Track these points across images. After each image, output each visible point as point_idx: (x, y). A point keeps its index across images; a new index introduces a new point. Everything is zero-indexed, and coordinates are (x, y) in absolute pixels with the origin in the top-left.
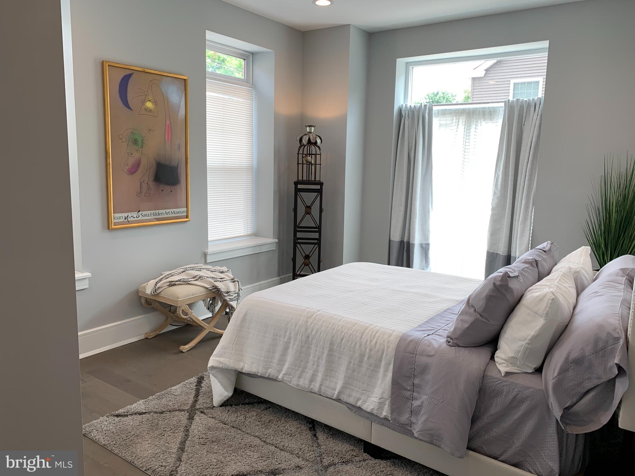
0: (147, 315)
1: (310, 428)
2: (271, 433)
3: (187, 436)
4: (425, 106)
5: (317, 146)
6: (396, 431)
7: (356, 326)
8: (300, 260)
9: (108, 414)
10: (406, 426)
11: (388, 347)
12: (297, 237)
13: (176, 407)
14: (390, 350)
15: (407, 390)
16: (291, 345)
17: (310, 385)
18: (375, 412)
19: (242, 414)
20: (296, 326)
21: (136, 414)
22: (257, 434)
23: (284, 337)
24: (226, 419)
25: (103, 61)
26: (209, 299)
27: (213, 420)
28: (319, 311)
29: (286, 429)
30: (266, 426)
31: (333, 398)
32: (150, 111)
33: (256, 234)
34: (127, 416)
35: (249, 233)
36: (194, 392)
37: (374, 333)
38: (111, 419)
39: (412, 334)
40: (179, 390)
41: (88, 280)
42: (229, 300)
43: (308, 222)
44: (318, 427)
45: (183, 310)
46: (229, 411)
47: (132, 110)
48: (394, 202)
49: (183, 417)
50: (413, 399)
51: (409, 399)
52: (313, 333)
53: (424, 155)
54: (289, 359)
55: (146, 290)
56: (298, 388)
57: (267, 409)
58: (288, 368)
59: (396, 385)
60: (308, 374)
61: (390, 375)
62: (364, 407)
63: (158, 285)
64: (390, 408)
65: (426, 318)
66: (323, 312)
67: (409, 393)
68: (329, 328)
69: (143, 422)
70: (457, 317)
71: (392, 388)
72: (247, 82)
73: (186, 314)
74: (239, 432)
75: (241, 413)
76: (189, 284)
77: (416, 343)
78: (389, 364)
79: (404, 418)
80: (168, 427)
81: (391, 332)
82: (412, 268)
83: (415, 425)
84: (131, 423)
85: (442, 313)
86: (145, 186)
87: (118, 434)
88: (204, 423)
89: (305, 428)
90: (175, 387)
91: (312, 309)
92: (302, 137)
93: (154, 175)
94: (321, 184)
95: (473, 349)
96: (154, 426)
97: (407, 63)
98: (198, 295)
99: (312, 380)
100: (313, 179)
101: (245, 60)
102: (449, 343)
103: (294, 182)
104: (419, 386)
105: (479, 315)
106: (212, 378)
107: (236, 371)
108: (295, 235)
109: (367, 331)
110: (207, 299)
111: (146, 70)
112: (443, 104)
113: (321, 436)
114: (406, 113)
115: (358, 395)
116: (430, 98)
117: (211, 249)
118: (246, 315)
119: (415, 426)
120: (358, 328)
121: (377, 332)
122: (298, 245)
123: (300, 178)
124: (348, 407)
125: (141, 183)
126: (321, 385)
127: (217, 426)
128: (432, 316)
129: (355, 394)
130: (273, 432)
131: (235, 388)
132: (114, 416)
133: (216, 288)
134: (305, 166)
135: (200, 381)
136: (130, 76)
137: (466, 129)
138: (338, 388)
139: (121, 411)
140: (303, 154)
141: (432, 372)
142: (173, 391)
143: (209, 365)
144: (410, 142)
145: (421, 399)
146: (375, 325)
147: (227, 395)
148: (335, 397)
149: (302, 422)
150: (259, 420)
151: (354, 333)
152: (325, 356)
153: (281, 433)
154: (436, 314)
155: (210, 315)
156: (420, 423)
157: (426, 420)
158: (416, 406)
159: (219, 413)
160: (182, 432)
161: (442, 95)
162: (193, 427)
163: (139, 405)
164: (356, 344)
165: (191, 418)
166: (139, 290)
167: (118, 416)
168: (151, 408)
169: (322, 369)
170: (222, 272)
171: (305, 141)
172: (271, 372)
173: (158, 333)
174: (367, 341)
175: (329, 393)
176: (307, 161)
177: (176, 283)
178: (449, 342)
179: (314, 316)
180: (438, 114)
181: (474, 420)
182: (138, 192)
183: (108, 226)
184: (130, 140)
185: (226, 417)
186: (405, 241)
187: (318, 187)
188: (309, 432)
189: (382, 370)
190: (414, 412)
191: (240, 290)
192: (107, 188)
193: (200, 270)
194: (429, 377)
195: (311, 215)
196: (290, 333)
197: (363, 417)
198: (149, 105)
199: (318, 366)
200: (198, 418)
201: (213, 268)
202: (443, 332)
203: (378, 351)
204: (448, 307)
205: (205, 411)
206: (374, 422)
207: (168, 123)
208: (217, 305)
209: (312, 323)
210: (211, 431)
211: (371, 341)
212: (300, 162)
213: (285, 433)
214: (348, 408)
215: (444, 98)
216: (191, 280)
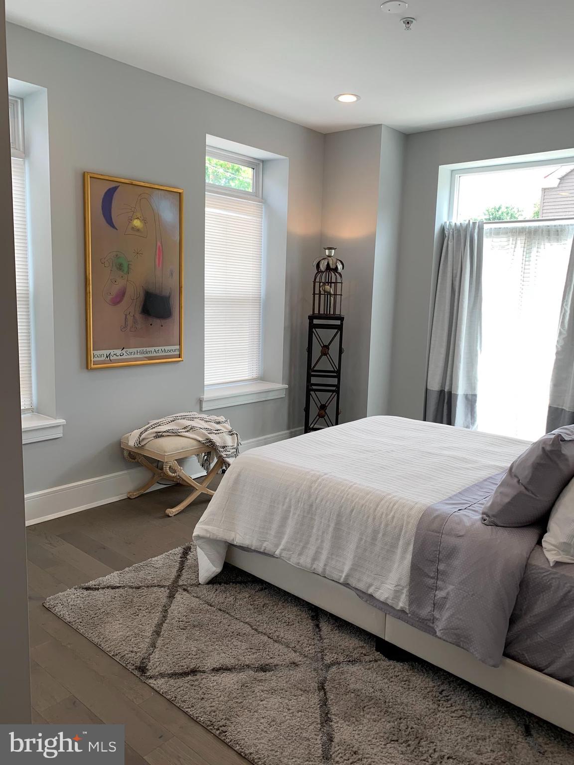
0: (130, 471)
1: (312, 617)
2: (264, 620)
3: (165, 617)
4: (474, 223)
5: (337, 272)
6: (415, 627)
7: (370, 495)
8: (314, 411)
9: (77, 586)
10: (427, 621)
11: (408, 523)
12: (312, 382)
13: (155, 581)
14: (410, 527)
15: (429, 577)
16: (291, 515)
17: (312, 564)
18: (390, 602)
19: (232, 594)
20: (297, 492)
21: (108, 587)
22: (247, 620)
23: (283, 505)
24: (212, 600)
25: (84, 172)
26: (203, 454)
27: (198, 600)
28: (325, 474)
29: (283, 616)
30: (259, 611)
31: (340, 582)
32: (138, 230)
33: (262, 378)
34: (98, 589)
35: (255, 376)
36: (178, 565)
37: (391, 505)
38: (79, 592)
39: (439, 508)
40: (160, 562)
41: (62, 427)
42: (225, 456)
43: (324, 365)
44: (323, 616)
45: (170, 467)
46: (217, 590)
47: (117, 229)
48: (432, 342)
49: (163, 594)
50: (437, 588)
51: (433, 589)
52: (317, 500)
53: (472, 284)
54: (289, 531)
55: (129, 441)
56: (298, 567)
57: (262, 590)
58: (287, 542)
59: (416, 569)
60: (311, 551)
61: (409, 557)
62: (377, 595)
63: (143, 436)
64: (408, 598)
65: (460, 488)
66: (331, 475)
67: (432, 581)
68: (336, 496)
69: (116, 598)
70: (498, 488)
71: (411, 574)
72: (256, 196)
73: (175, 472)
74: (227, 616)
75: (230, 594)
76: (179, 435)
77: (443, 519)
78: (408, 544)
79: (425, 612)
80: (143, 605)
81: (413, 504)
82: (454, 426)
83: (439, 621)
84: (102, 599)
85: (481, 483)
86: (130, 319)
87: (85, 610)
88: (186, 603)
89: (307, 616)
90: (156, 558)
91: (318, 471)
92: (319, 262)
93: (141, 307)
94: (342, 319)
95: (515, 530)
96: (128, 603)
97: (452, 171)
98: (188, 449)
99: (315, 559)
100: (332, 312)
101: (254, 169)
102: (485, 522)
103: (309, 316)
104: (444, 573)
105: (523, 488)
106: (199, 549)
107: (226, 542)
108: (309, 380)
109: (383, 502)
110: (202, 454)
111: (134, 182)
112: (507, 220)
113: (325, 627)
114: (449, 233)
115: (369, 580)
116: (490, 213)
117: (207, 395)
118: (239, 475)
119: (437, 623)
120: (372, 498)
121: (394, 505)
122: (312, 393)
123: (316, 312)
124: (358, 593)
125: (126, 315)
126: (325, 565)
127: (201, 607)
128: (468, 486)
129: (366, 579)
130: (267, 619)
131: (225, 562)
132: (83, 588)
133: (210, 441)
134: (322, 297)
135: (186, 551)
136: (115, 189)
137: (525, 253)
138: (346, 569)
139: (91, 583)
140: (320, 283)
141: (460, 556)
142: (153, 563)
143: (194, 534)
144: (454, 268)
145: (446, 589)
146: (394, 494)
147: (216, 570)
148: (342, 581)
149: (302, 609)
150: (252, 603)
151: (367, 504)
152: (331, 529)
153: (276, 621)
154: (474, 483)
155: (205, 473)
156: (443, 620)
157: (452, 616)
158: (439, 598)
159: (205, 592)
160: (160, 613)
161: (506, 210)
162: (173, 607)
163: (113, 578)
164: (368, 517)
165: (171, 596)
166: (122, 441)
167: (87, 589)
168: (126, 582)
169: (327, 545)
170: (219, 423)
171: (323, 267)
172: (267, 546)
173: (142, 492)
174: (382, 514)
175: (335, 576)
176: (325, 291)
177: (164, 434)
178: (485, 520)
179: (319, 480)
180: (491, 233)
181: (513, 620)
182: (122, 326)
183: (87, 365)
184: (114, 265)
185: (212, 597)
186: (446, 390)
187: (338, 322)
188: (310, 621)
189: (399, 551)
190: (438, 605)
191: (240, 444)
192: (87, 320)
193: (192, 419)
194: (457, 563)
195: (329, 356)
196: (290, 500)
197: (376, 607)
198: (137, 223)
199: (322, 541)
200: (179, 596)
201: (209, 417)
202: (479, 507)
203: (395, 527)
204: (490, 476)
205: (189, 588)
206: (389, 614)
207: (159, 246)
208: (213, 462)
209: (316, 489)
210: (193, 613)
211: (387, 515)
212: (317, 292)
213: (281, 621)
214: (358, 595)
215: (507, 214)
216: (181, 430)
